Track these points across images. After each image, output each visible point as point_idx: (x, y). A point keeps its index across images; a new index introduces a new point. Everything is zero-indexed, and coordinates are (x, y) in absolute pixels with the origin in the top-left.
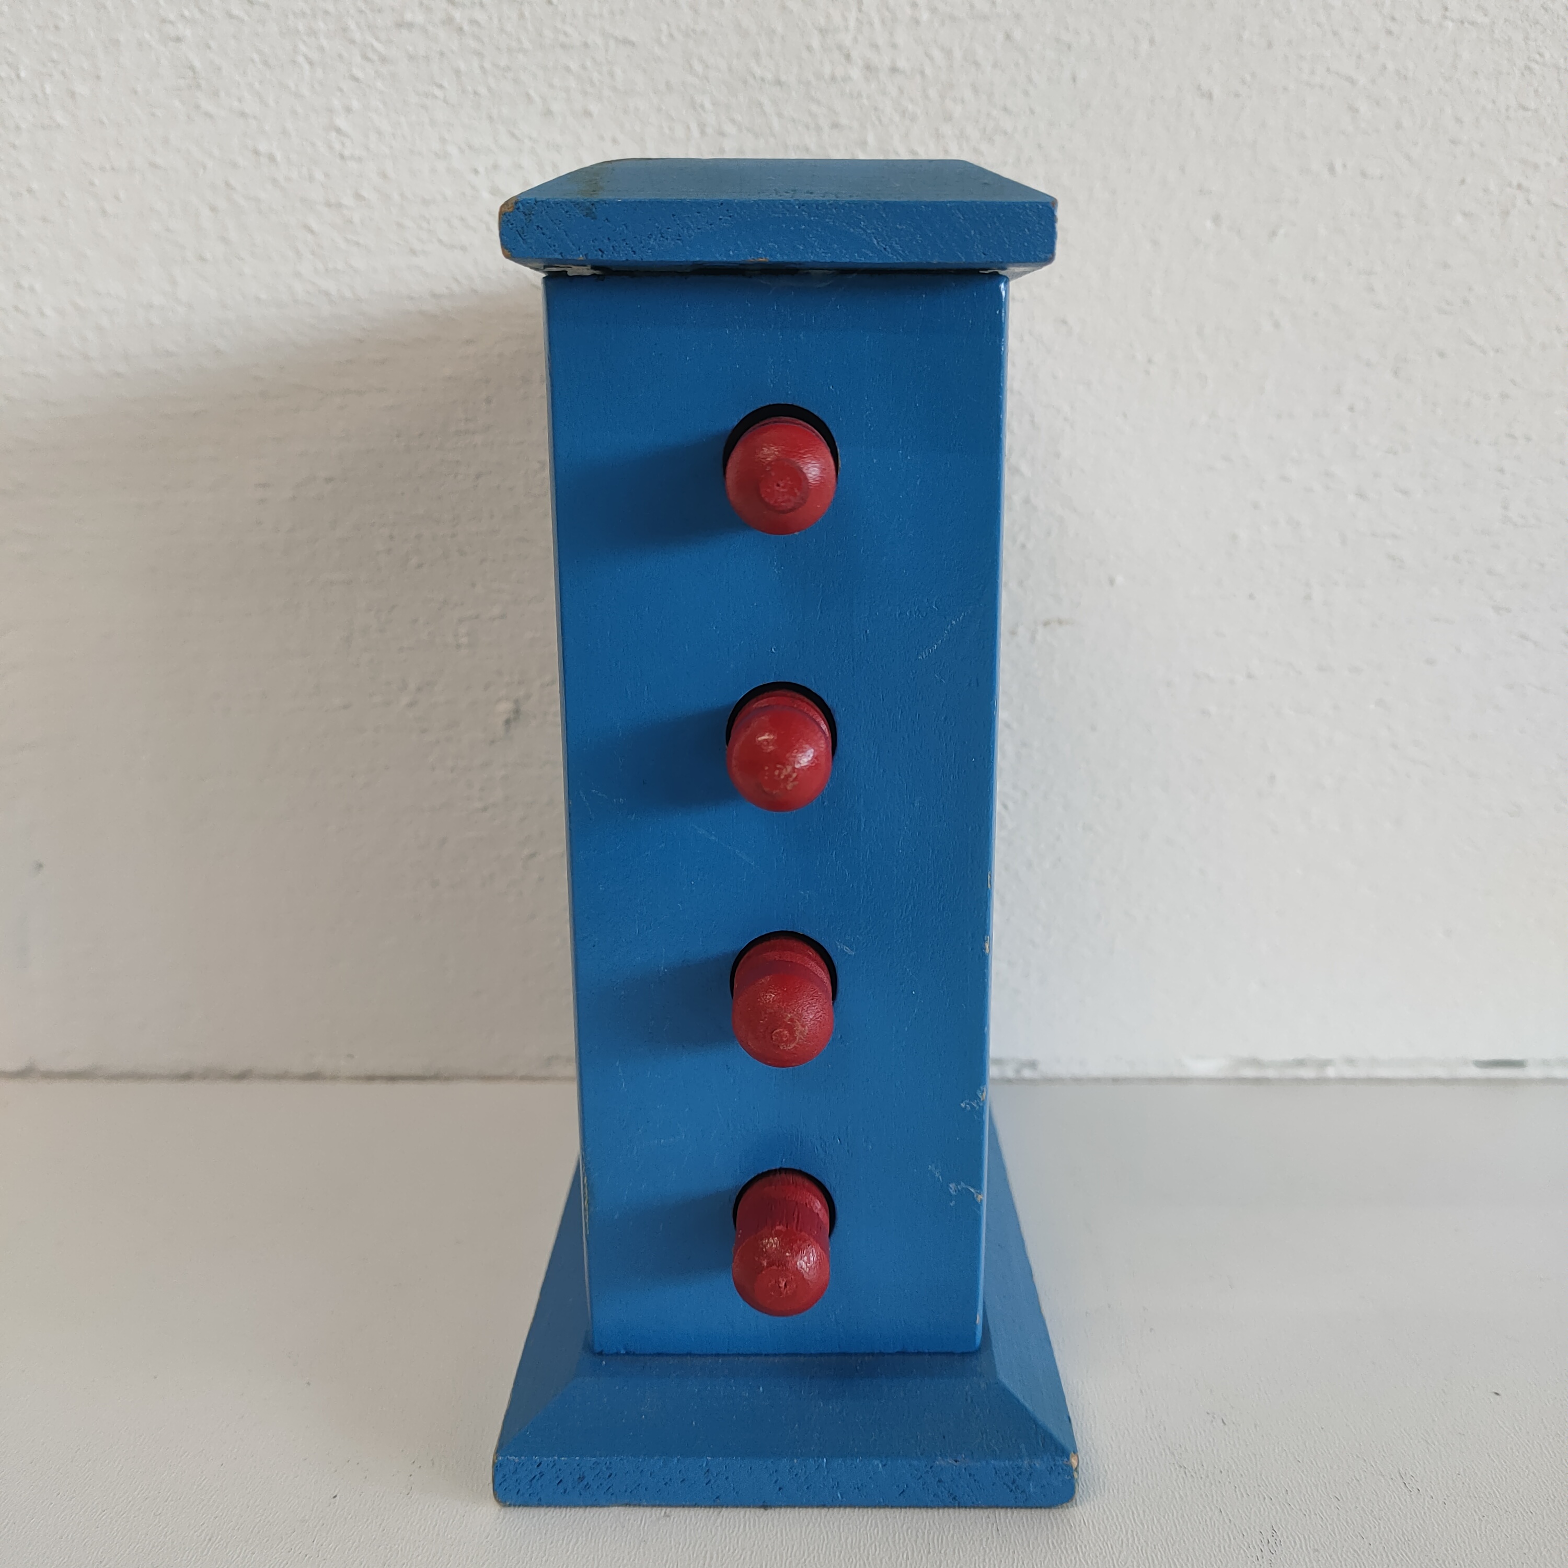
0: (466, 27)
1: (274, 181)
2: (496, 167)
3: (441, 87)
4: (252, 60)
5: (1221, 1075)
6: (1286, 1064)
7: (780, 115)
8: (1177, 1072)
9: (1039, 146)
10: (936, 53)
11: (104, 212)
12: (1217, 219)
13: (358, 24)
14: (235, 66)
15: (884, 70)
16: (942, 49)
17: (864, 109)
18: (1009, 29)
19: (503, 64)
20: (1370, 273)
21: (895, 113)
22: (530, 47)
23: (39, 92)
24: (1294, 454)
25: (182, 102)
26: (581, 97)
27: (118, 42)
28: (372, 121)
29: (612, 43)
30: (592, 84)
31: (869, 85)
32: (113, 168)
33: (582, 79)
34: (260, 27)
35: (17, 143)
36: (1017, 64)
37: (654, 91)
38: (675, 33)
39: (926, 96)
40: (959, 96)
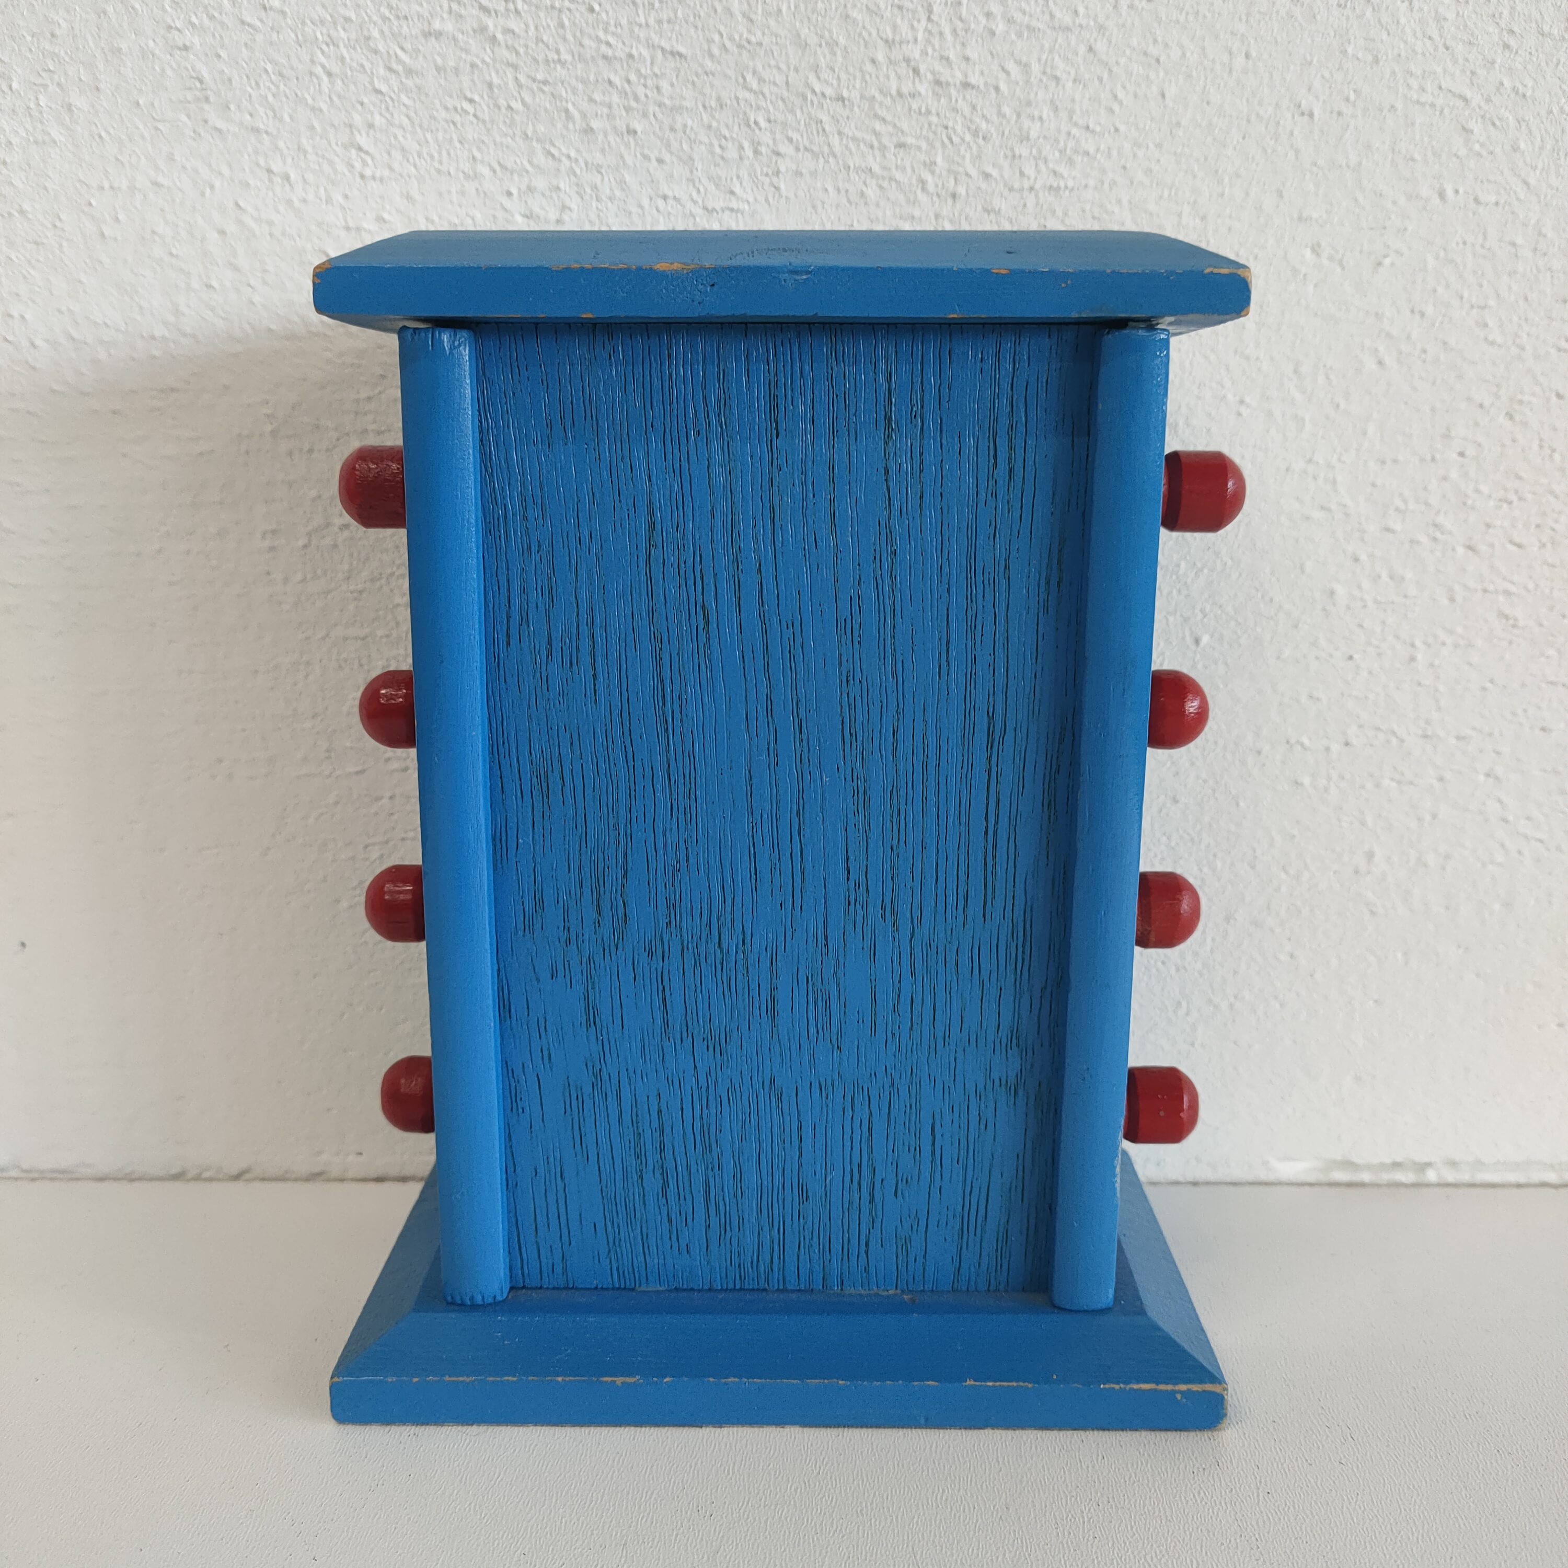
0: (499, 36)
1: (289, 202)
2: (530, 189)
3: (471, 101)
4: (266, 71)
5: (1311, 1178)
6: (1383, 1167)
7: (840, 133)
8: (1263, 1176)
9: (1124, 168)
10: (1011, 66)
11: (103, 235)
12: (1316, 249)
13: (382, 32)
14: (247, 77)
15: (955, 85)
16: (1019, 63)
17: (933, 127)
18: (1092, 40)
19: (540, 76)
20: (1483, 308)
21: (966, 132)
22: (569, 58)
23: (32, 105)
24: (1398, 503)
25: (189, 116)
26: (624, 113)
27: (119, 50)
28: (395, 137)
29: (659, 54)
30: (636, 99)
31: (939, 101)
32: (112, 188)
33: (626, 94)
34: (275, 36)
35: (8, 160)
36: (1100, 79)
37: (704, 107)
38: (728, 44)
39: (1000, 114)
40: (1036, 114)
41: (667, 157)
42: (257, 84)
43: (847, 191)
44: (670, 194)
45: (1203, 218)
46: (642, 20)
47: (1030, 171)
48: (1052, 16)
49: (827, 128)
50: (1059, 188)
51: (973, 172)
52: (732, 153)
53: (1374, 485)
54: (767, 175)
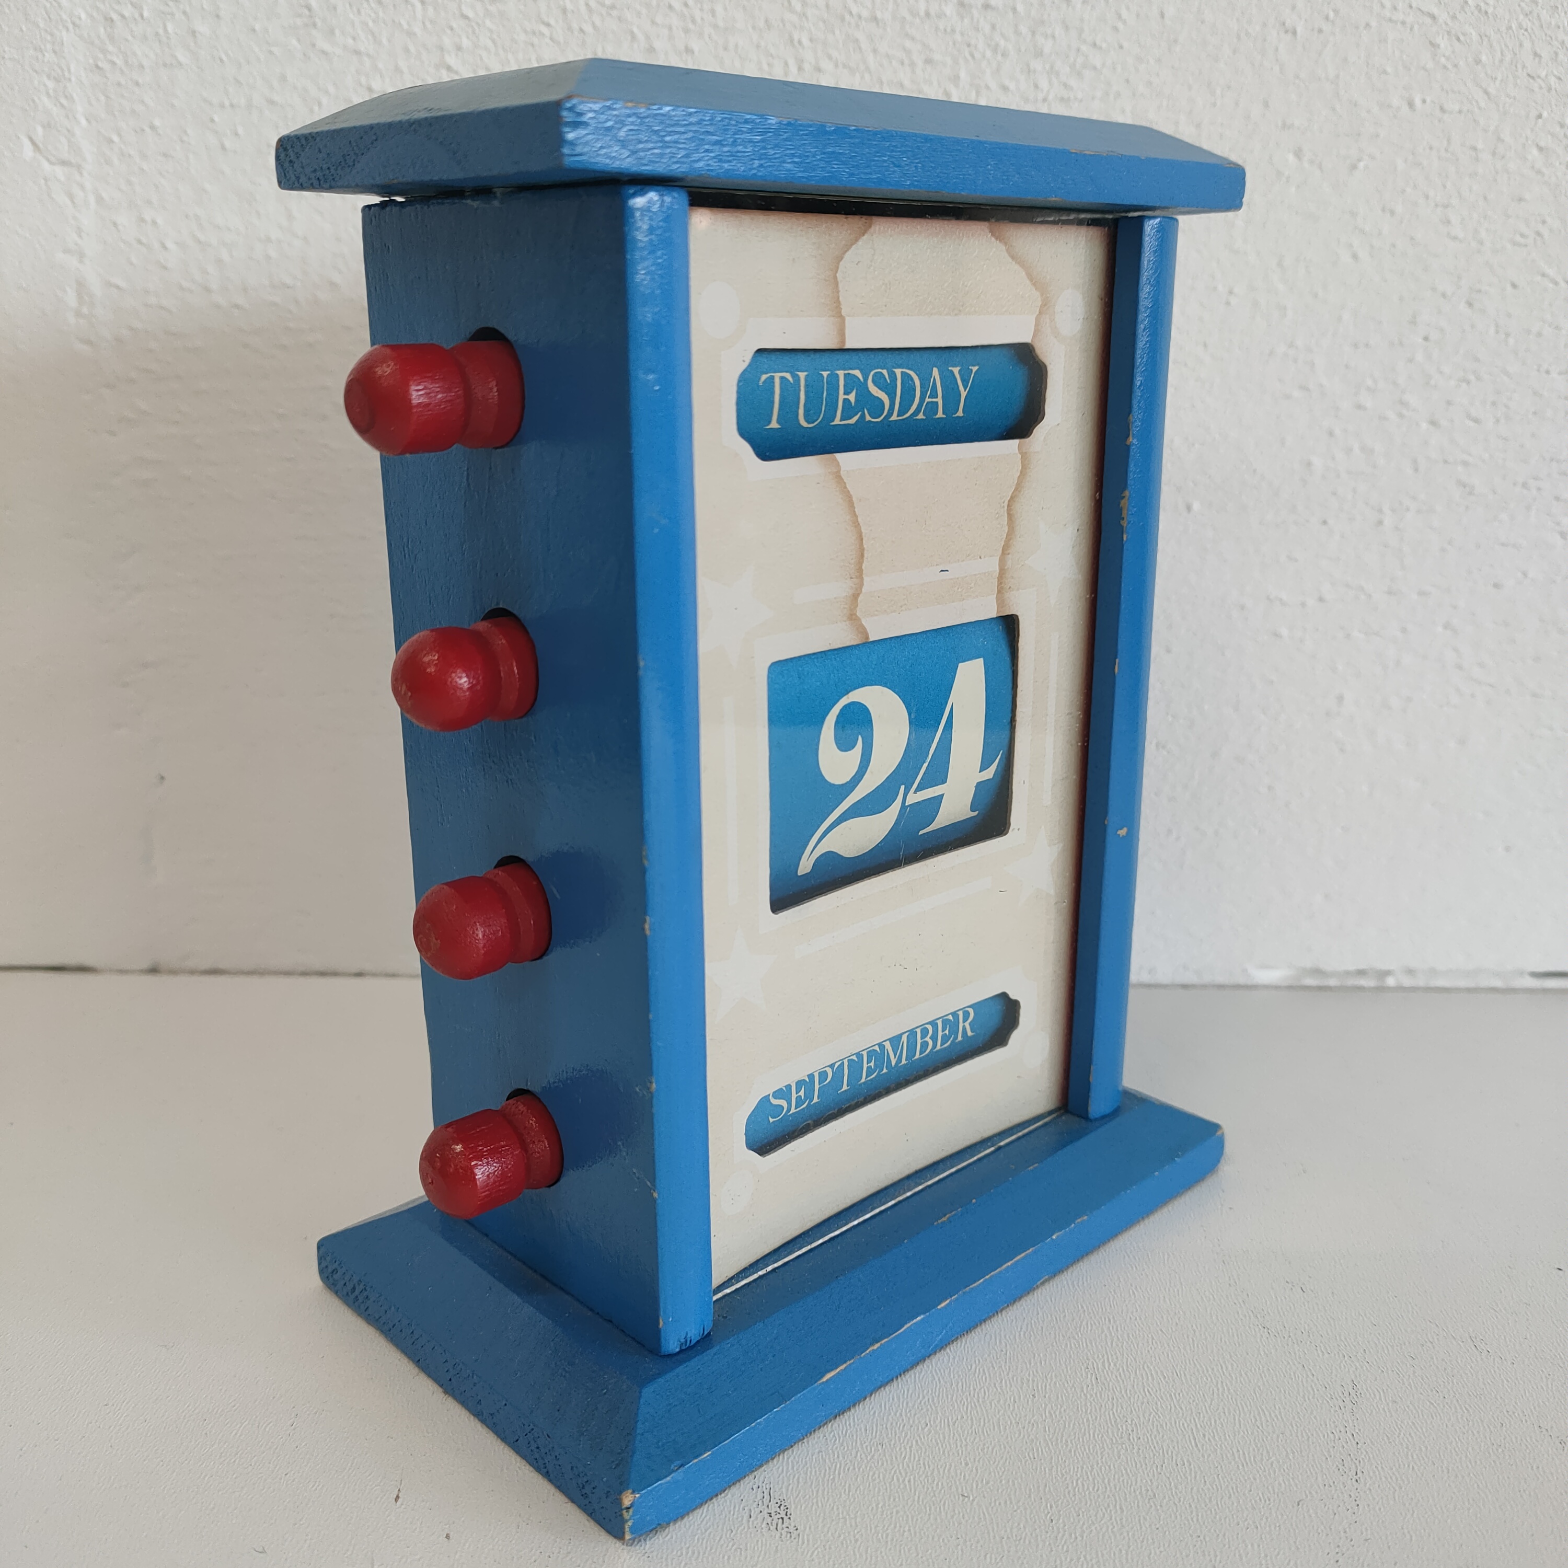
3: (548, 25)
5: (1285, 984)
6: (1348, 973)
7: (875, 51)
8: (1241, 980)
9: (1127, 81)
11: (223, 148)
12: (1298, 154)
15: (977, 7)
17: (957, 45)
20: (1446, 206)
21: (987, 49)
23: (161, 31)
24: (1370, 382)
25: (299, 40)
28: (481, 59)
30: (694, 21)
31: (962, 21)
32: (232, 105)
35: (140, 81)
37: (754, 28)
39: (1017, 33)
40: (1050, 32)
45: (1198, 126)
47: (1044, 84)
49: (863, 46)
50: (1069, 99)
53: (1347, 367)
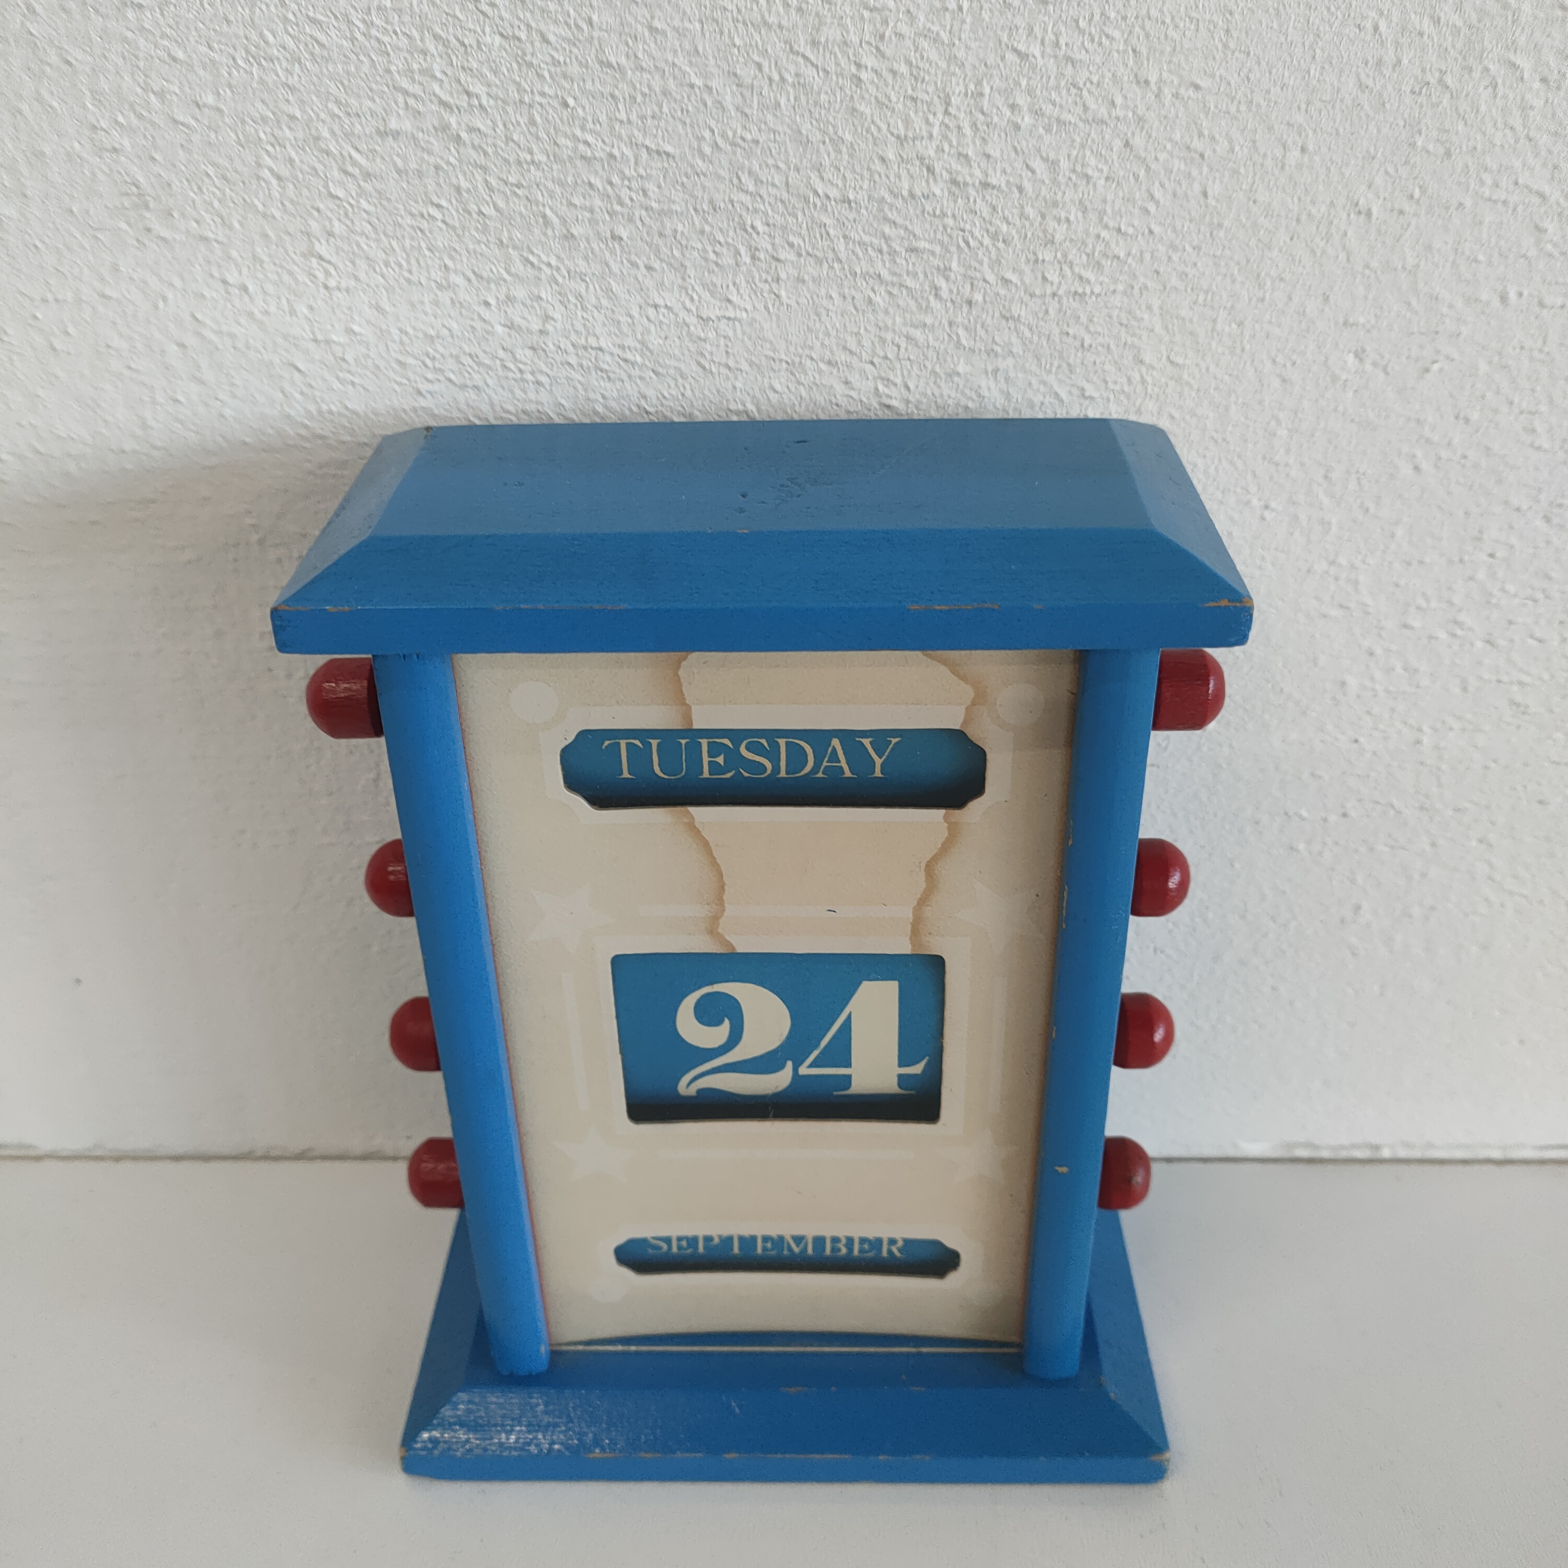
0: (464, 135)
1: (251, 315)
2: (510, 299)
3: (438, 206)
4: (208, 175)
6: (1342, 1147)
7: (845, 237)
8: (1231, 1153)
9: (1158, 272)
10: (1037, 164)
11: (53, 349)
12: (1359, 355)
13: (333, 132)
14: (188, 180)
15: (974, 185)
16: (1045, 160)
17: (949, 230)
18: (1129, 134)
19: (511, 180)
20: (1533, 413)
21: (985, 235)
22: (544, 159)
24: (1420, 601)
25: (129, 224)
26: (608, 218)
27: (43, 154)
28: (359, 246)
29: (644, 155)
30: (621, 204)
31: (955, 202)
32: (56, 300)
33: (608, 197)
34: (213, 135)
36: (1136, 177)
37: (695, 210)
38: (720, 141)
39: (1022, 215)
40: (1063, 215)
41: (656, 265)
42: (200, 188)
43: (853, 298)
44: (661, 302)
45: (1240, 324)
46: (623, 116)
47: (1053, 276)
48: (1086, 108)
49: (832, 232)
50: (1085, 294)
51: (991, 278)
52: (728, 260)
53: (1397, 585)
54: (766, 281)
